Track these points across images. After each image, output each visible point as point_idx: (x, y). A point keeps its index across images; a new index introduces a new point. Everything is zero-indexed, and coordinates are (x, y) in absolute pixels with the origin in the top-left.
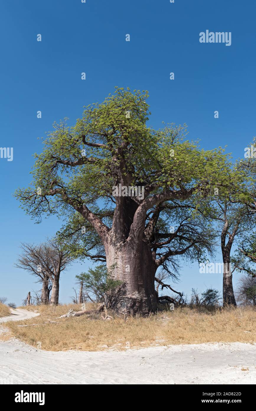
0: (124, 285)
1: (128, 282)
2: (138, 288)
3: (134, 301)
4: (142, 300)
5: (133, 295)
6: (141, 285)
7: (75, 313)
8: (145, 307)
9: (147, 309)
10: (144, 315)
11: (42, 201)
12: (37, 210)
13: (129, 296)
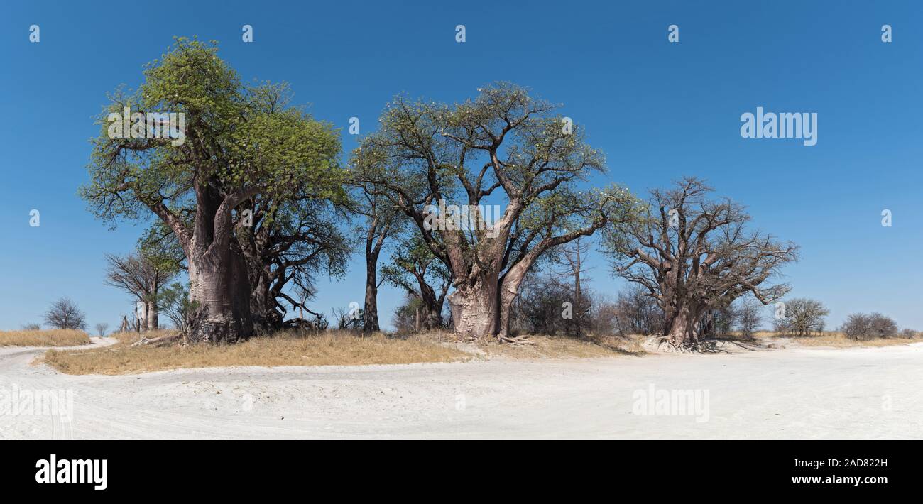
0: (206, 307)
1: (211, 303)
2: (223, 310)
3: (217, 325)
4: (227, 324)
5: (215, 318)
6: (226, 307)
7: (149, 340)
8: (232, 332)
9: (235, 335)
10: (230, 342)
11: (113, 200)
12: (108, 213)
13: (210, 320)
